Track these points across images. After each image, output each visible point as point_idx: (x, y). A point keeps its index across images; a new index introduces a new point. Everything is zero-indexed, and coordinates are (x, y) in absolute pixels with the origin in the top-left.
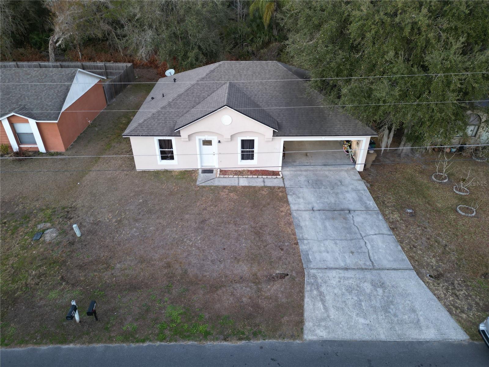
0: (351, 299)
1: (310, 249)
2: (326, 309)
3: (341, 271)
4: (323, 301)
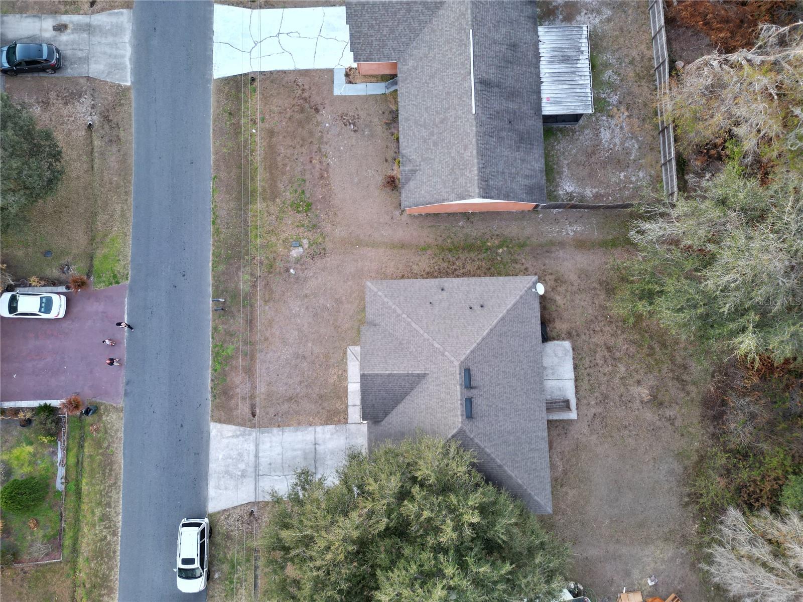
0: (234, 454)
1: (274, 435)
2: (228, 437)
3: (254, 452)
4: (233, 436)
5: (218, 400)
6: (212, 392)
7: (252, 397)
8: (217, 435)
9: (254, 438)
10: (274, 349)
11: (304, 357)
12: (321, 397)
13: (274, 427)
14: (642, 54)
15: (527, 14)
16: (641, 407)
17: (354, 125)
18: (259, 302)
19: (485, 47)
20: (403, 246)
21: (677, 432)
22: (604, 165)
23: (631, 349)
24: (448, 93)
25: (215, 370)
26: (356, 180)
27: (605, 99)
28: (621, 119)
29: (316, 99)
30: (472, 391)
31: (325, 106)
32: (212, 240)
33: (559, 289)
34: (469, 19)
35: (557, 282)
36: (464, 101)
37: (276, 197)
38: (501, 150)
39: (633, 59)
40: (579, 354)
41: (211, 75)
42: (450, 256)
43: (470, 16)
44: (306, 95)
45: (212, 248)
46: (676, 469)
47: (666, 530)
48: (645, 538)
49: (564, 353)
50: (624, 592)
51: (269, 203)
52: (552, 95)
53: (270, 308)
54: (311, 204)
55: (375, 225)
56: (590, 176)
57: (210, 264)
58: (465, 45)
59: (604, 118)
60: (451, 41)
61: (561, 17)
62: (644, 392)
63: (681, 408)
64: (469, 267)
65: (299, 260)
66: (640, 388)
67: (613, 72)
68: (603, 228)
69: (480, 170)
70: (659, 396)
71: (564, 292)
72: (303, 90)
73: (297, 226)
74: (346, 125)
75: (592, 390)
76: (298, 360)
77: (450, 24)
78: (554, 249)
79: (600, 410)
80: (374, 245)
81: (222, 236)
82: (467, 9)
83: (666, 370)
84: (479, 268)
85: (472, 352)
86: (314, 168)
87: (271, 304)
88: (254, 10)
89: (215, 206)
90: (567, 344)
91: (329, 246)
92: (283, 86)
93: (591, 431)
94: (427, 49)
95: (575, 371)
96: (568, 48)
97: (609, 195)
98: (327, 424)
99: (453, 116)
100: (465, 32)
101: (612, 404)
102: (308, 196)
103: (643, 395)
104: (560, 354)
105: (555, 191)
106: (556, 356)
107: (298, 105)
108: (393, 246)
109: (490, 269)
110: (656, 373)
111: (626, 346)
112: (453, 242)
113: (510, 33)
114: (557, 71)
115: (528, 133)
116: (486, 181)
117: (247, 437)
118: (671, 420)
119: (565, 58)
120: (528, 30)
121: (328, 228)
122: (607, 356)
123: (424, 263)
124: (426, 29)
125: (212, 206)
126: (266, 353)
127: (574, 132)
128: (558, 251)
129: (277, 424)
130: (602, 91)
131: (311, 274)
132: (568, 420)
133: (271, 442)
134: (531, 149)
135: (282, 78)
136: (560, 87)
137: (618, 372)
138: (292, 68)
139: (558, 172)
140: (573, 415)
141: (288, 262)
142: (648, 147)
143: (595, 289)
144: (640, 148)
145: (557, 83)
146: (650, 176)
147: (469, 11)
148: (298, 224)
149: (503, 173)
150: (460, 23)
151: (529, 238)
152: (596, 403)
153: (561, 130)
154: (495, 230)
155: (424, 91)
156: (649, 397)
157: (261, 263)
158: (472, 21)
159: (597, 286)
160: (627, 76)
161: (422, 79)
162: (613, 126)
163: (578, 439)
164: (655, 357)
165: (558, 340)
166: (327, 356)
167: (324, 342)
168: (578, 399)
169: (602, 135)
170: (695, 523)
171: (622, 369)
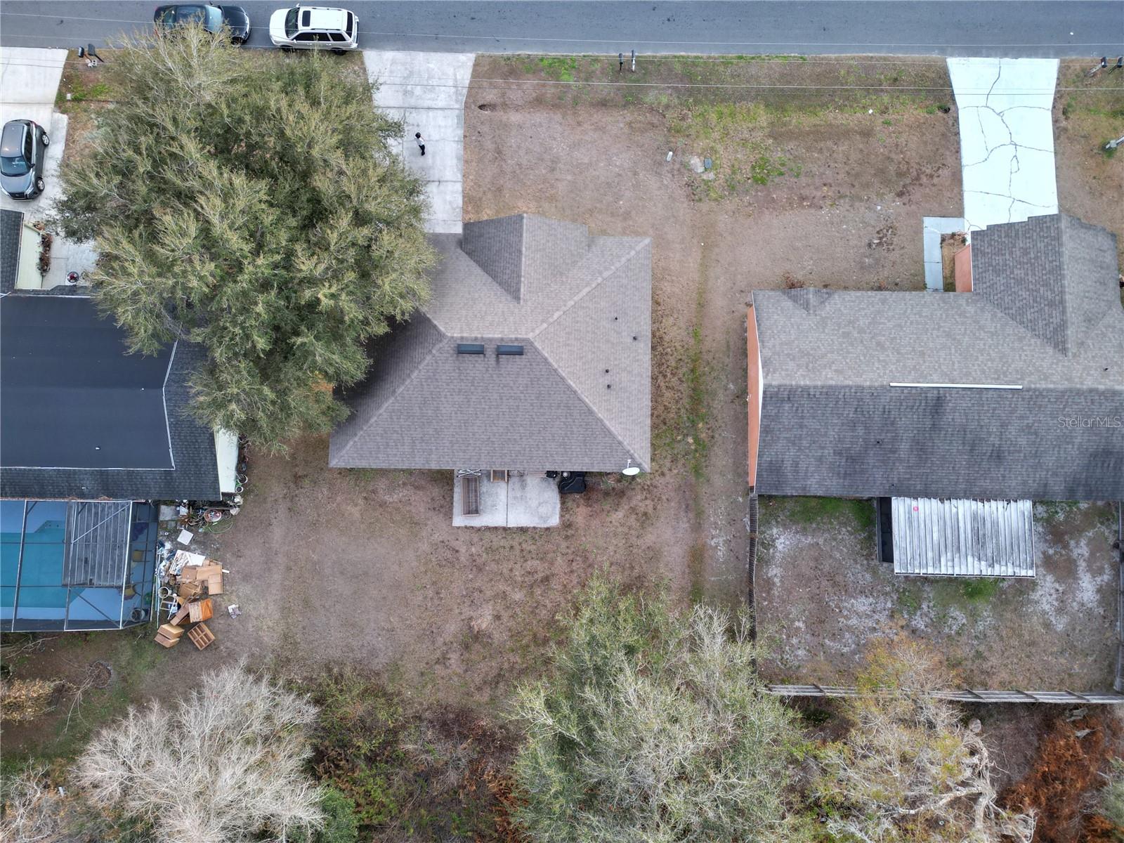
0: (434, 82)
1: (454, 130)
3: (434, 106)
5: (503, 63)
6: (513, 57)
7: (505, 106)
8: (458, 61)
9: (452, 107)
10: (566, 133)
11: (553, 170)
12: (500, 190)
13: (465, 131)
14: (994, 674)
15: (1051, 482)
16: (464, 618)
17: (878, 244)
18: (628, 115)
19: (994, 409)
20: (701, 305)
21: (427, 666)
22: (816, 598)
23: (544, 612)
24: (922, 354)
25: (542, 60)
26: (798, 244)
27: (920, 608)
28: (887, 631)
29: (917, 194)
30: (494, 356)
31: (908, 205)
32: (716, 55)
33: (634, 517)
34: (1038, 386)
35: (643, 515)
36: (910, 372)
37: (775, 139)
38: (836, 424)
39: (985, 659)
40: (541, 536)
41: (952, 55)
42: (684, 370)
43: (1044, 386)
44: (924, 180)
45: (705, 55)
46: (377, 660)
47: (298, 638)
48: (289, 608)
49: (544, 516)
50: (224, 571)
51: (767, 130)
52: (922, 516)
53: (622, 129)
54: (763, 183)
55: (733, 269)
56: (800, 576)
57: (683, 54)
58: (998, 379)
59: (889, 605)
60: (1004, 360)
61: (1051, 552)
62: (484, 621)
63: (459, 676)
64: (668, 394)
65: (685, 167)
66: (490, 618)
67: (963, 625)
68: (720, 590)
69: (805, 389)
70: (477, 646)
71: (628, 524)
72: (931, 176)
73: (733, 166)
74: (878, 232)
75: (490, 550)
76: (549, 164)
77: (1031, 361)
78: (691, 515)
79: (462, 559)
80: (704, 267)
81: (721, 69)
82: (1054, 383)
83: (512, 659)
84: (666, 408)
85: (546, 359)
86: (816, 188)
87: (626, 130)
88: (1050, 113)
89: (764, 59)
90: (555, 521)
91: (704, 207)
92: (937, 149)
93: (437, 544)
94: (992, 330)
95: (517, 528)
96: (997, 544)
97: (770, 602)
98: (464, 197)
99: (887, 359)
100: (1019, 379)
101: (471, 576)
102: (776, 180)
103: (479, 621)
104: (543, 510)
105: (777, 522)
106: (540, 504)
107: (908, 169)
108: (702, 292)
109: (665, 424)
110: (509, 644)
111: (549, 605)
112: (704, 374)
113: (1019, 452)
114: (961, 524)
115: (863, 471)
116: (789, 398)
117: (454, 98)
118: (443, 660)
119: (981, 538)
120: (1024, 483)
121: (729, 205)
122: (536, 576)
123: (676, 333)
124: (1024, 330)
125: (763, 56)
126: (561, 124)
127: (868, 557)
128: (688, 522)
129: (468, 135)
130: (931, 604)
131: (665, 182)
132: (452, 514)
133: (446, 127)
134: (839, 474)
135: (948, 148)
136: (935, 529)
137: (513, 589)
138: (964, 162)
139: (805, 529)
140: (459, 520)
141: (684, 153)
142: (843, 668)
143: (632, 568)
144: (842, 655)
145: (942, 523)
146: (799, 667)
147: (1052, 386)
148: (736, 167)
149: (801, 427)
150: (1032, 374)
151: (708, 481)
152: (472, 555)
153: (870, 538)
154: (720, 435)
155: (927, 324)
156: (476, 629)
157: (683, 119)
158: (1035, 390)
159: (636, 572)
160: (957, 646)
161: (945, 322)
162: (876, 617)
163: (426, 525)
164: (532, 645)
165: (562, 509)
166: (552, 199)
167: (573, 195)
168: (479, 529)
169: (863, 599)
170: (305, 679)
171: (518, 596)
